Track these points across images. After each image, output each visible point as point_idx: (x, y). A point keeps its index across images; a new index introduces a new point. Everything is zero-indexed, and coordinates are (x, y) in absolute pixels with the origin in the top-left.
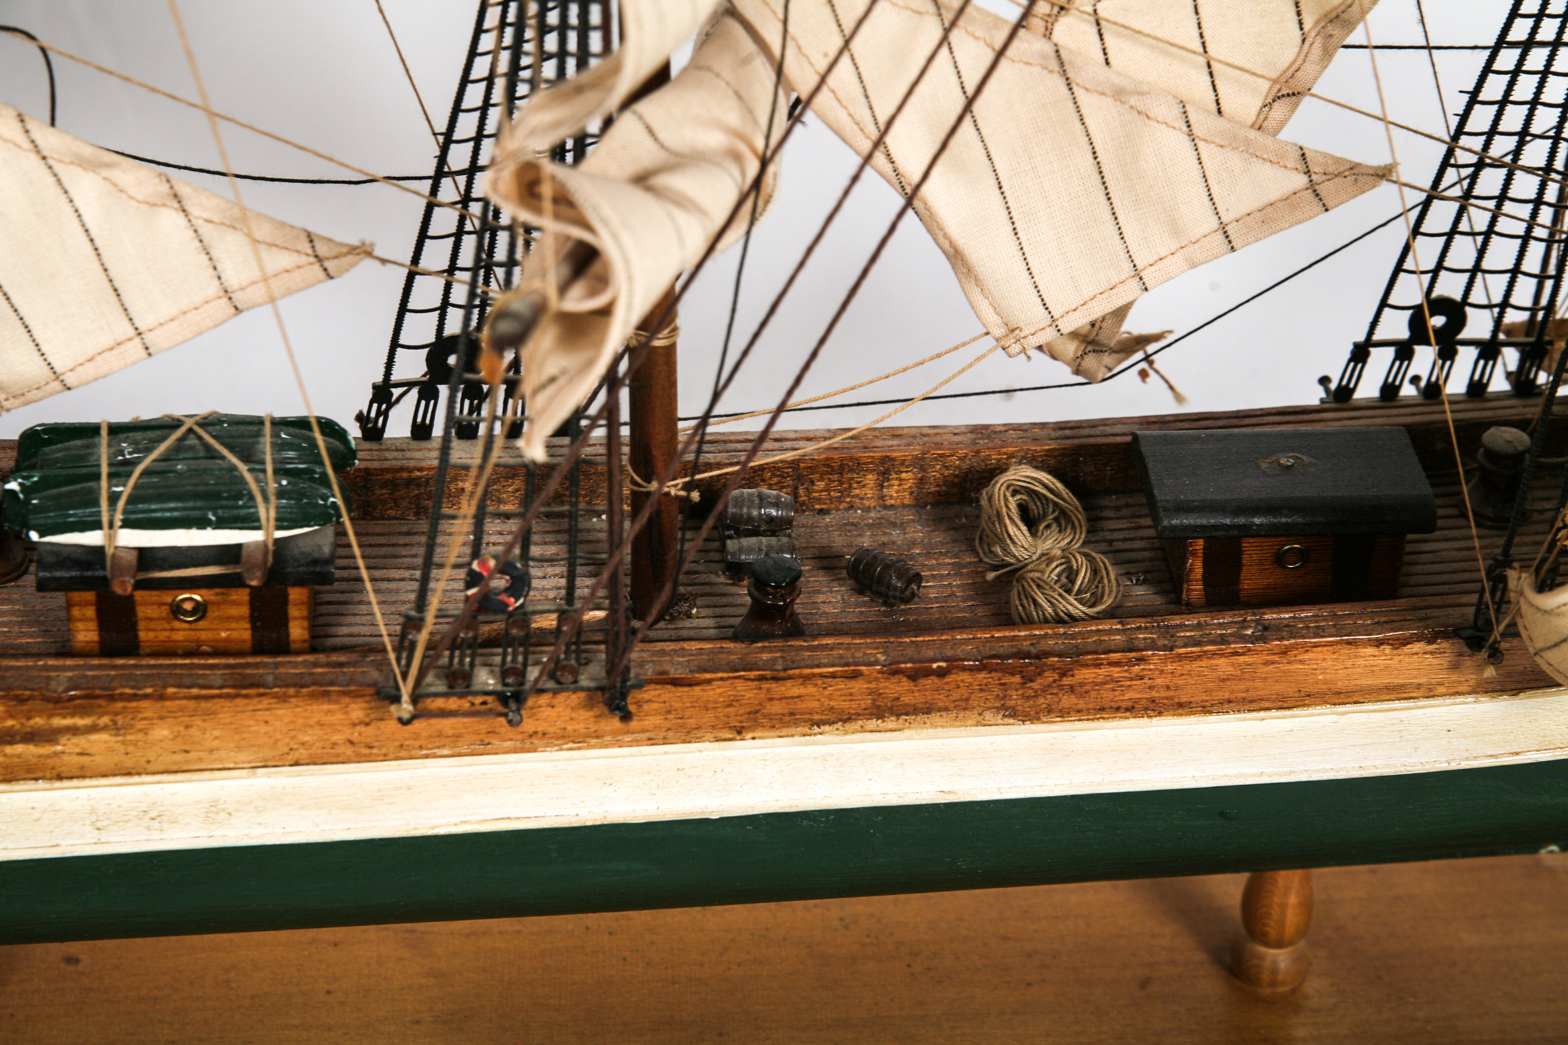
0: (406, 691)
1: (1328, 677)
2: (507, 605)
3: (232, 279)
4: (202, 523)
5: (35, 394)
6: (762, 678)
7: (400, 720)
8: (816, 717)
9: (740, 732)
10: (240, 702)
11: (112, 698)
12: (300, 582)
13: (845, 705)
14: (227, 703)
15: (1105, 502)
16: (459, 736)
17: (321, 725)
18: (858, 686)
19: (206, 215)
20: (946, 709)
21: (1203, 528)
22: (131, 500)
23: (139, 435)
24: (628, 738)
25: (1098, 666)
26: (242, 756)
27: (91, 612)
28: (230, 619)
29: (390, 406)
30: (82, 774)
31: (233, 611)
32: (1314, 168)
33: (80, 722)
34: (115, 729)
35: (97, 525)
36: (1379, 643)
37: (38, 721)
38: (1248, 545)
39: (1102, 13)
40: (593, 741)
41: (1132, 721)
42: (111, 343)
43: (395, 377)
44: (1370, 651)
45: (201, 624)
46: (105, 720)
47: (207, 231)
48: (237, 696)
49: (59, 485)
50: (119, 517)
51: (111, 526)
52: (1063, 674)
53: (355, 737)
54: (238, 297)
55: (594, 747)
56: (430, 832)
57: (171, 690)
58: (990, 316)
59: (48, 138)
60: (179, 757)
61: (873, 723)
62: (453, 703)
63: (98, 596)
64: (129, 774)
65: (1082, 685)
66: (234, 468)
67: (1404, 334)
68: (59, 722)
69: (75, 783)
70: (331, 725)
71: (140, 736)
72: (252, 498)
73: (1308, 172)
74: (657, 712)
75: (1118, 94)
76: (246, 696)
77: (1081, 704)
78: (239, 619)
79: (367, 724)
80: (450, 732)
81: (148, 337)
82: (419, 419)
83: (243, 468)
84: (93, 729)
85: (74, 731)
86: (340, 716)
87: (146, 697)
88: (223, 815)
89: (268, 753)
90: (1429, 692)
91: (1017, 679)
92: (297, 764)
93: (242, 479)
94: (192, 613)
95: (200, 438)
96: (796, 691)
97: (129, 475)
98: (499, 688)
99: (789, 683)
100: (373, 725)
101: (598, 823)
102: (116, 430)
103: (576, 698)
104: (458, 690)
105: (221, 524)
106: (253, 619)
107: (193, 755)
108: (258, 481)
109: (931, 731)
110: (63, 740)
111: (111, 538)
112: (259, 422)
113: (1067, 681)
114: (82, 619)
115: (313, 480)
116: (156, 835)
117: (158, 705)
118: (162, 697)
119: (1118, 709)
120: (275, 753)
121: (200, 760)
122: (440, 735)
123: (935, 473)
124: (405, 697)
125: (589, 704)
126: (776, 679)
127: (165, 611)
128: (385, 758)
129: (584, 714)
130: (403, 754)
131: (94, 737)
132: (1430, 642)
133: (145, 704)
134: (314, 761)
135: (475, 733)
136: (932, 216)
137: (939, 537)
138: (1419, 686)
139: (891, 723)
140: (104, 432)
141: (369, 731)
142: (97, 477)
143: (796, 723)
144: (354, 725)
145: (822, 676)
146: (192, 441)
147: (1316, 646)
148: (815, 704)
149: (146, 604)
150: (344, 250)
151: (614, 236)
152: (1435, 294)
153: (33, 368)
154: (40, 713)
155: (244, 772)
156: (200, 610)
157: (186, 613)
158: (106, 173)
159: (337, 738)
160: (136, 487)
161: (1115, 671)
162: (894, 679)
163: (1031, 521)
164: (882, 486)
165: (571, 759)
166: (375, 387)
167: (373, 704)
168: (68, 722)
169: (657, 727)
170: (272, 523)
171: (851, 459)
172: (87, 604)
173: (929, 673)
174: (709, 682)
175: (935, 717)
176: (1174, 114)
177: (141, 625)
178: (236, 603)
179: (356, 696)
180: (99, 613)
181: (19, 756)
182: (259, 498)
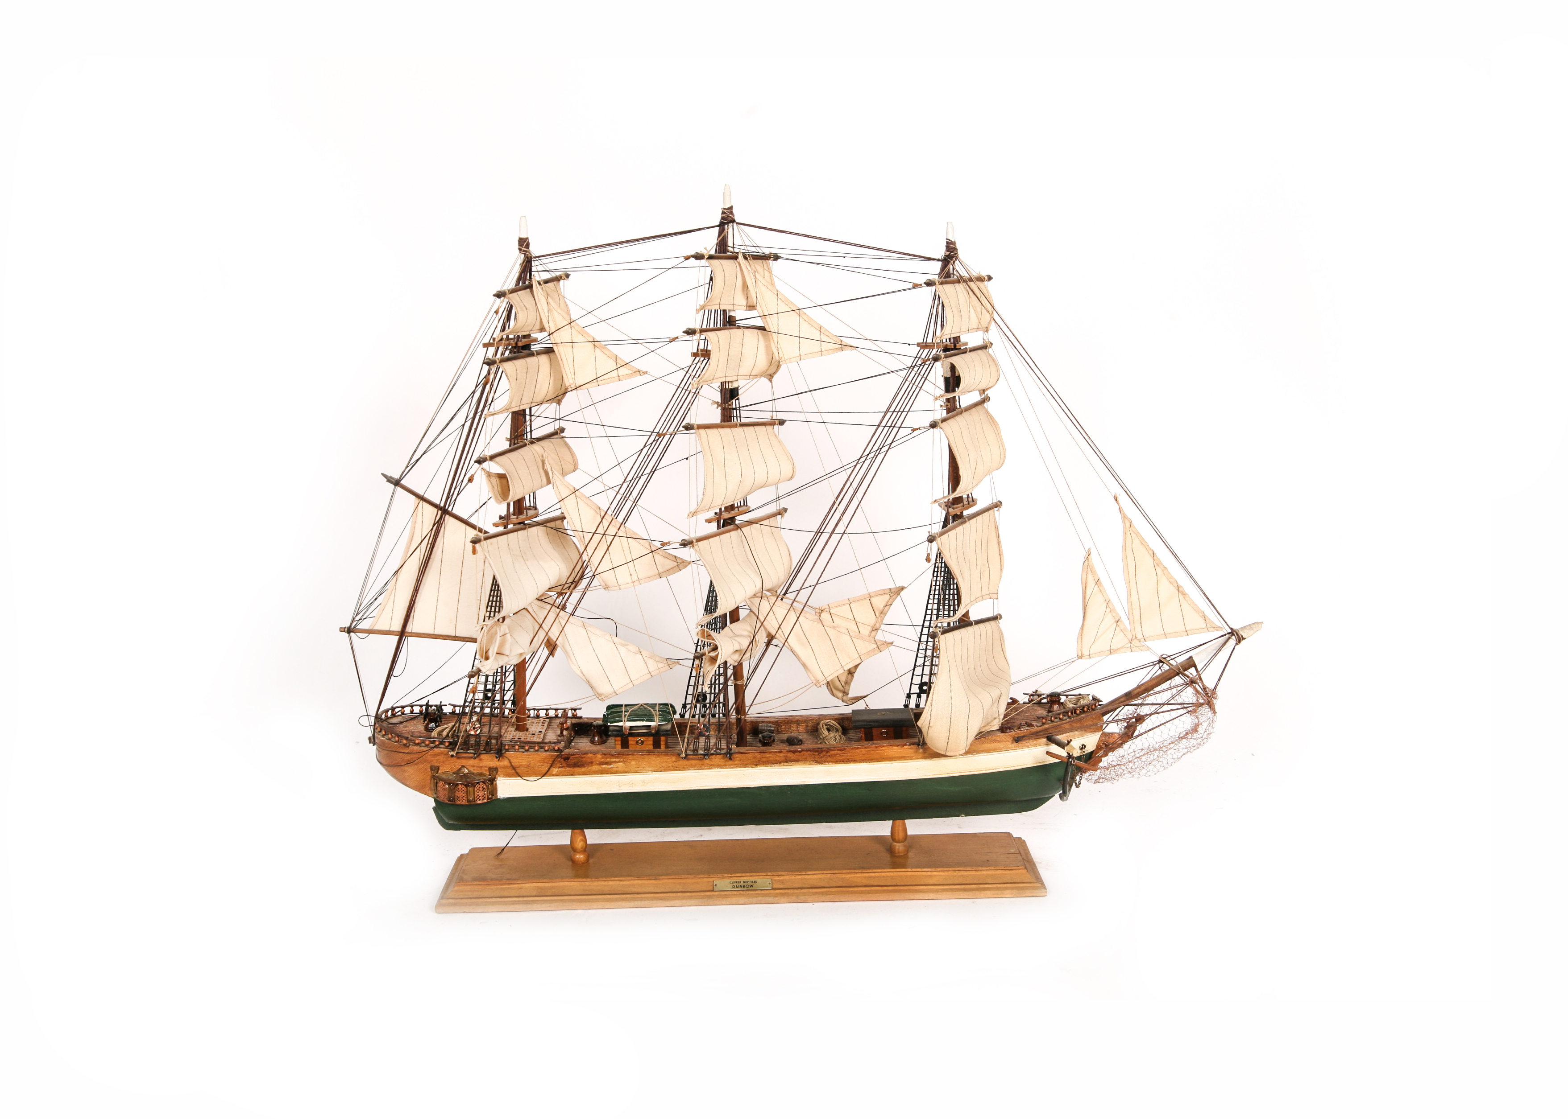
1: (888, 754)
2: (705, 734)
3: (651, 670)
4: (643, 720)
5: (610, 696)
6: (760, 752)
7: (682, 758)
8: (773, 762)
9: (756, 765)
10: (649, 756)
11: (623, 755)
12: (663, 735)
13: (779, 759)
15: (850, 731)
16: (696, 765)
17: (666, 762)
18: (782, 755)
20: (802, 761)
21: (862, 725)
22: (629, 716)
23: (630, 706)
24: (732, 766)
25: (835, 750)
26: (650, 769)
27: (620, 743)
28: (648, 745)
29: (686, 712)
30: (616, 772)
32: (878, 643)
33: (617, 761)
34: (624, 762)
35: (622, 721)
36: (898, 746)
37: (608, 760)
38: (874, 730)
39: (831, 612)
40: (725, 766)
41: (844, 764)
42: (626, 684)
43: (687, 703)
44: (896, 748)
45: (643, 746)
46: (622, 760)
47: (645, 658)
48: (649, 755)
49: (614, 715)
50: (626, 719)
51: (624, 721)
52: (827, 752)
53: (673, 765)
54: (652, 674)
55: (725, 768)
56: (690, 789)
57: (635, 753)
58: (812, 678)
59: (615, 639)
60: (637, 769)
61: (786, 764)
63: (621, 739)
64: (626, 773)
65: (832, 755)
66: (650, 710)
67: (918, 691)
69: (614, 774)
70: (669, 762)
71: (629, 764)
72: (653, 715)
73: (877, 644)
74: (738, 760)
75: (834, 628)
76: (651, 755)
77: (832, 760)
78: (650, 744)
80: (693, 764)
81: (633, 682)
82: (693, 712)
83: (652, 710)
84: (619, 762)
85: (615, 762)
86: (671, 760)
87: (630, 754)
88: (646, 784)
90: (911, 758)
91: (817, 753)
92: (661, 771)
93: (652, 712)
94: (641, 743)
95: (643, 706)
96: (768, 756)
97: (628, 711)
98: (705, 753)
99: (766, 754)
101: (726, 787)
102: (626, 706)
103: (720, 756)
104: (695, 754)
105: (647, 720)
106: (653, 742)
107: (639, 769)
108: (655, 712)
109: (799, 766)
110: (613, 764)
111: (624, 724)
112: (656, 704)
113: (828, 754)
114: (618, 744)
115: (666, 713)
116: (632, 788)
117: (633, 756)
118: (634, 755)
119: (840, 761)
120: (656, 768)
121: (641, 770)
122: (692, 765)
123: (810, 724)
124: (683, 753)
125: (723, 758)
126: (764, 753)
127: (635, 743)
128: (680, 770)
129: (722, 760)
130: (684, 768)
131: (619, 764)
132: (909, 745)
133: (630, 756)
134: (665, 770)
135: (699, 764)
136: (798, 656)
137: (810, 737)
138: (908, 757)
139: (790, 764)
141: (676, 763)
142: (622, 712)
143: (768, 764)
144: (673, 762)
145: (774, 752)
146: (642, 707)
147: (883, 746)
148: (772, 759)
149: (631, 741)
151: (719, 642)
152: (923, 681)
153: (610, 690)
154: (608, 758)
155: (650, 773)
156: (642, 741)
157: (639, 741)
158: (626, 647)
159: (669, 765)
160: (630, 714)
161: (839, 752)
162: (790, 753)
163: (829, 730)
164: (798, 727)
165: (720, 771)
166: (683, 704)
168: (614, 760)
169: (738, 764)
170: (657, 721)
171: (790, 720)
172: (618, 741)
173: (797, 752)
174: (749, 753)
175: (800, 763)
176: (846, 631)
177: (630, 744)
178: (650, 741)
179: (673, 755)
180: (621, 743)
181: (604, 768)
182: (655, 715)
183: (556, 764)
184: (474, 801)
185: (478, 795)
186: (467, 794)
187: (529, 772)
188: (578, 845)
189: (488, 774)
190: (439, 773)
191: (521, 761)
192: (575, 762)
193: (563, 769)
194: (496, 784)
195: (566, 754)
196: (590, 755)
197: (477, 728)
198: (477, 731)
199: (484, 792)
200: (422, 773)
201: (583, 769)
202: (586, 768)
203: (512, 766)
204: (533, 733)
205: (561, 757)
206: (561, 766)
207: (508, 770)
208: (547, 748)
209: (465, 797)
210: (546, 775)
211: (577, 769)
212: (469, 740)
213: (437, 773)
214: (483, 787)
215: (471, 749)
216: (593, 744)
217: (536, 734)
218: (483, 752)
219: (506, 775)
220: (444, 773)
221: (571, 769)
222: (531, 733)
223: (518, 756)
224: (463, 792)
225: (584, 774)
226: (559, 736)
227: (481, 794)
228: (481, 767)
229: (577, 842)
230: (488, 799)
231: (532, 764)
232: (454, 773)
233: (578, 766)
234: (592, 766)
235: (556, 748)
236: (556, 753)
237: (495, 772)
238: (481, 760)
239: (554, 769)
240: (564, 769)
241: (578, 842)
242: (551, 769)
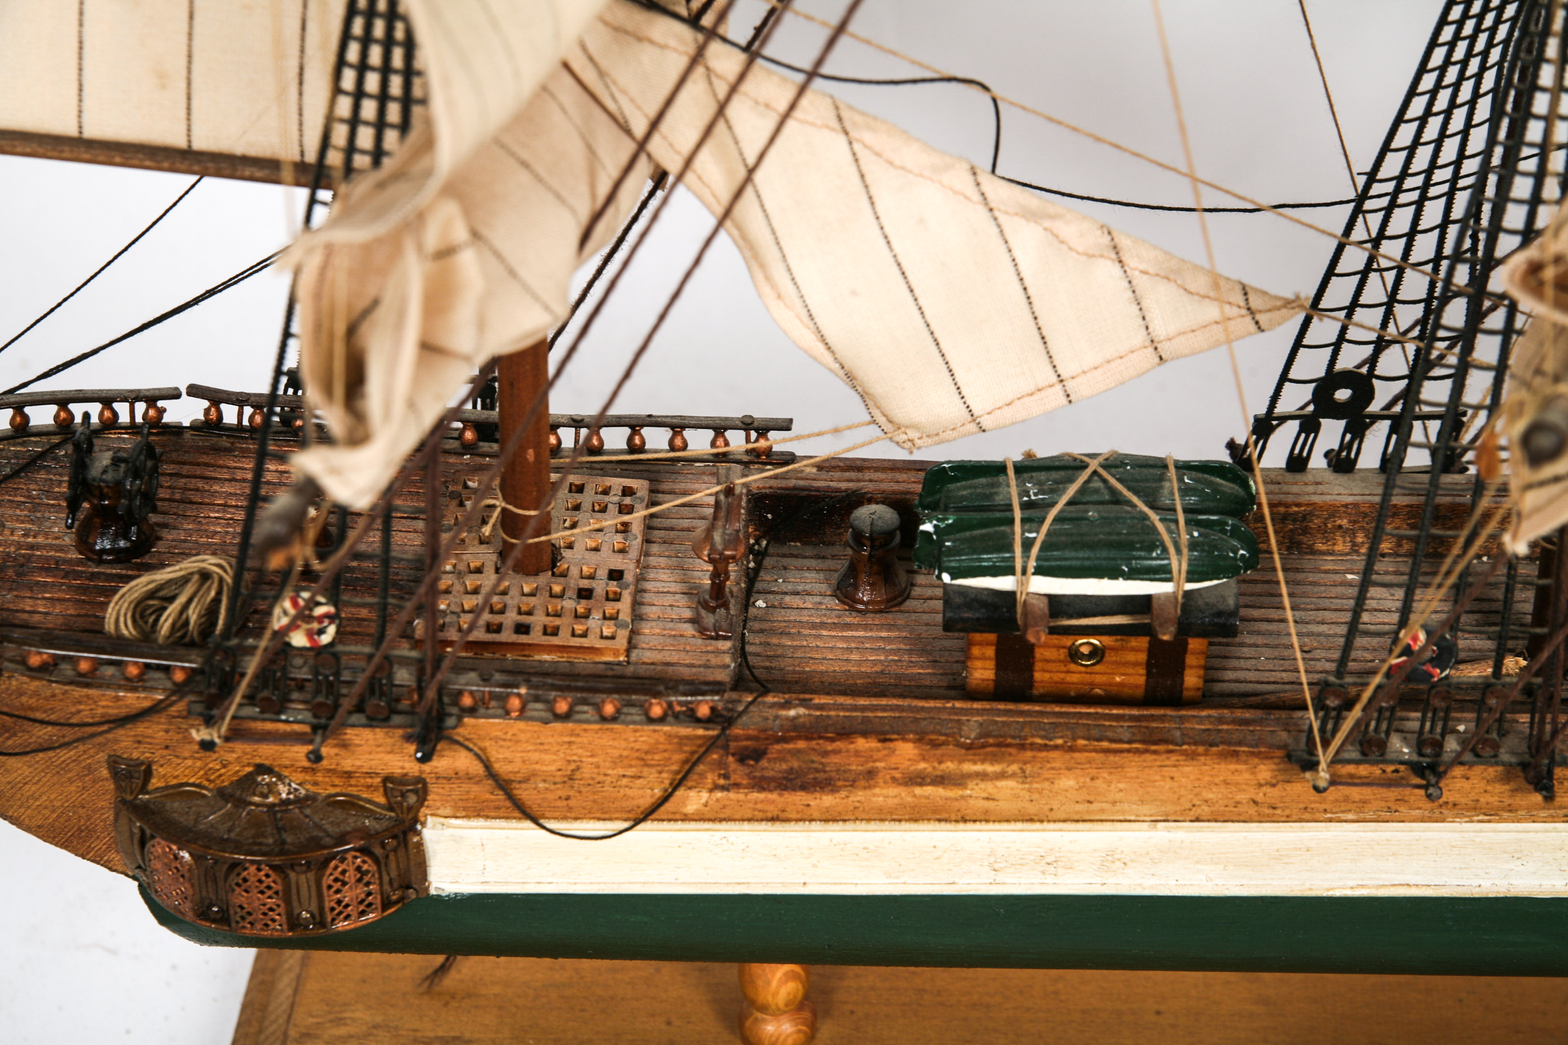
0: (1324, 758)
2: (1432, 676)
3: (1160, 329)
4: (1114, 574)
5: (949, 434)
7: (1316, 788)
10: (1149, 757)
11: (1022, 747)
12: (1202, 634)
14: (1137, 758)
16: (1366, 803)
17: (1226, 783)
19: (1143, 267)
22: (1044, 547)
23: (1042, 476)
26: (1145, 809)
27: (990, 652)
28: (1126, 664)
30: (986, 818)
31: (1131, 657)
33: (989, 768)
34: (1024, 776)
35: (1009, 570)
37: (950, 766)
40: (1506, 815)
42: (1032, 388)
43: (1279, 410)
45: (1098, 668)
46: (1015, 768)
47: (1141, 282)
48: (1146, 751)
49: (971, 527)
50: (1032, 564)
51: (1024, 572)
53: (1260, 798)
54: (1165, 349)
55: (1506, 821)
56: (1325, 894)
57: (1081, 742)
60: (1082, 807)
62: (1363, 770)
63: (1001, 638)
64: (1031, 820)
66: (1146, 517)
68: (969, 767)
69: (978, 825)
70: (1237, 784)
71: (1046, 784)
72: (1165, 550)
76: (1155, 752)
78: (1135, 664)
79: (1274, 785)
80: (1358, 799)
81: (1070, 385)
82: (1297, 451)
83: (1154, 517)
84: (1002, 776)
85: (983, 776)
86: (1247, 776)
87: (1056, 747)
88: (1119, 864)
89: (1170, 808)
92: (1198, 820)
93: (1154, 530)
94: (1090, 656)
95: (1105, 481)
97: (1042, 521)
98: (1415, 758)
100: (1280, 786)
101: (1502, 895)
102: (1020, 469)
103: (1492, 771)
104: (1372, 757)
105: (1134, 574)
106: (1149, 666)
107: (1095, 806)
108: (1170, 531)
110: (971, 784)
111: (1023, 584)
112: (1162, 464)
114: (983, 658)
115: (1224, 532)
116: (1050, 879)
117: (1067, 756)
118: (1072, 749)
120: (1178, 808)
121: (1102, 811)
122: (1346, 799)
124: (1323, 765)
125: (1506, 778)
127: (1063, 653)
128: (1288, 819)
129: (1499, 788)
130: (1307, 816)
131: (1001, 783)
134: (1216, 818)
135: (1383, 800)
140: (1011, 472)
141: (1275, 792)
142: (1010, 521)
144: (1260, 785)
146: (1097, 484)
149: (1046, 647)
150: (1279, 303)
153: (951, 411)
154: (952, 758)
155: (1145, 825)
156: (1097, 654)
157: (1084, 657)
158: (1047, 223)
159: (1240, 797)
160: (1049, 534)
165: (1481, 831)
166: (1257, 419)
167: (1282, 766)
168: (978, 768)
170: (1184, 575)
172: (988, 644)
177: (1038, 666)
178: (1134, 650)
179: (1265, 757)
180: (998, 653)
181: (928, 798)
182: (1172, 550)
183: (702, 776)
184: (322, 924)
185: (339, 902)
186: (288, 901)
187: (572, 803)
188: (775, 994)
189: (382, 800)
190: (150, 787)
191: (536, 756)
192: (791, 770)
193: (732, 795)
194: (420, 845)
195: (748, 738)
196: (861, 743)
197: (320, 619)
198: (321, 632)
199: (368, 884)
200: (71, 781)
201: (828, 800)
202: (843, 794)
203: (491, 773)
204: (585, 584)
205: (726, 748)
206: (722, 782)
207: (475, 788)
208: (657, 711)
209: (281, 910)
210: (653, 816)
211: (798, 798)
212: (284, 669)
213: (143, 790)
214: (358, 869)
215: (295, 695)
216: (853, 609)
217: (600, 586)
218: (355, 718)
219: (465, 809)
220: (177, 791)
221: (774, 796)
222: (575, 582)
223: (522, 737)
224: (269, 893)
225: (830, 818)
226: (705, 605)
227: (349, 895)
228: (348, 775)
229: (769, 983)
230: (385, 907)
231: (587, 771)
232: (223, 794)
233: (804, 787)
234: (869, 787)
235: (704, 711)
236: (700, 732)
237: (412, 799)
238: (345, 746)
239: (692, 794)
240: (741, 797)
241: (774, 983)
242: (680, 793)
